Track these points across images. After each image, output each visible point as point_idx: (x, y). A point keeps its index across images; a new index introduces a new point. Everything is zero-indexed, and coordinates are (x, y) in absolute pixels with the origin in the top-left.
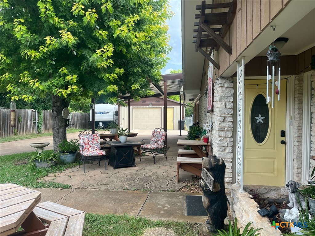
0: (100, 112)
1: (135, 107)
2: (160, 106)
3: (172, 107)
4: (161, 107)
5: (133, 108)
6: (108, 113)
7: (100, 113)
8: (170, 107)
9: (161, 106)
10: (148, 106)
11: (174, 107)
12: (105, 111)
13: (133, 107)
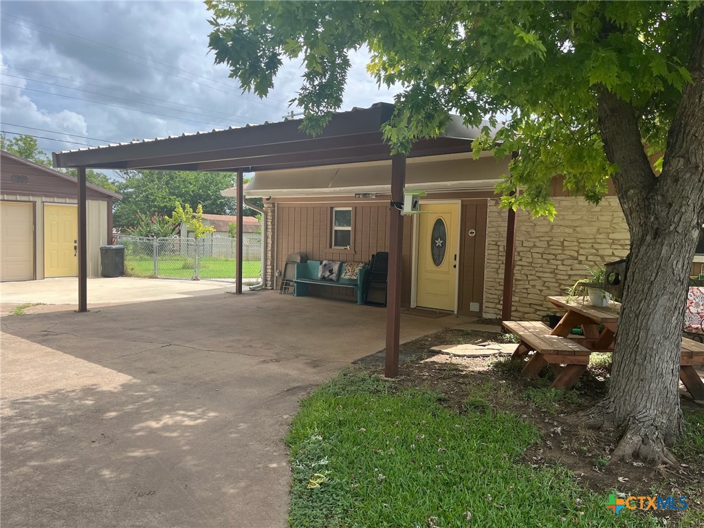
2: (28, 195)
3: (74, 201)
4: (31, 200)
8: (68, 201)
9: (33, 195)
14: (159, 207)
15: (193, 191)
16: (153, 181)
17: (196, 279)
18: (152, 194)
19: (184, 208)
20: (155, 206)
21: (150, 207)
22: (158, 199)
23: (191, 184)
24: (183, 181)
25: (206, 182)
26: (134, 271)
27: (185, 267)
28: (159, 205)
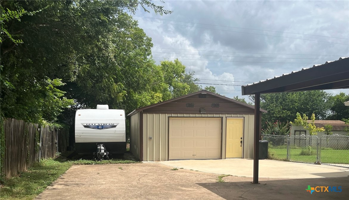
0: (97, 125)
1: (173, 115)
2: (219, 114)
3: (242, 116)
4: (221, 116)
5: (169, 117)
6: (115, 126)
7: (97, 127)
8: (238, 116)
9: (222, 114)
10: (198, 114)
11: (244, 116)
12: (108, 122)
13: (170, 115)
14: (276, 117)
15: (297, 107)
16: (273, 103)
17: (319, 164)
18: (272, 110)
19: (302, 117)
20: (274, 117)
21: (271, 117)
22: (276, 112)
23: (296, 102)
24: (291, 101)
25: (306, 100)
26: (274, 156)
27: (303, 154)
28: (276, 116)
